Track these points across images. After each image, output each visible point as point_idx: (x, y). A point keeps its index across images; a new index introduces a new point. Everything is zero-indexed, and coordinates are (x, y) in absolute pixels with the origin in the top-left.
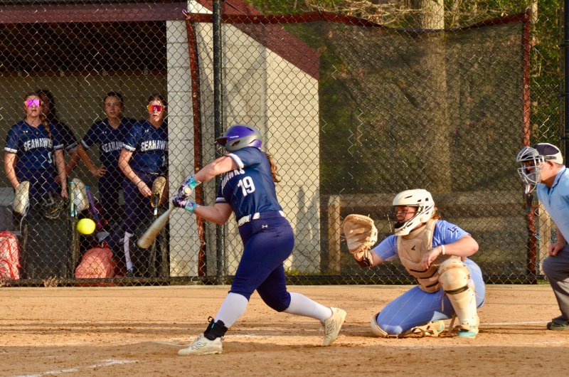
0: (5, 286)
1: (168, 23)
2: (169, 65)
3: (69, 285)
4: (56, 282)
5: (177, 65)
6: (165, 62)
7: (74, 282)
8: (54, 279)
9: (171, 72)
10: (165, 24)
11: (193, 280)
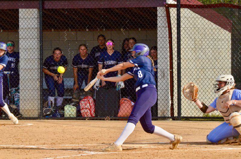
0: (89, 120)
1: (158, 8)
2: (158, 26)
3: (115, 120)
4: (110, 118)
5: (161, 26)
6: (156, 24)
7: (117, 118)
8: (109, 117)
9: (159, 29)
10: (157, 8)
11: (167, 118)
